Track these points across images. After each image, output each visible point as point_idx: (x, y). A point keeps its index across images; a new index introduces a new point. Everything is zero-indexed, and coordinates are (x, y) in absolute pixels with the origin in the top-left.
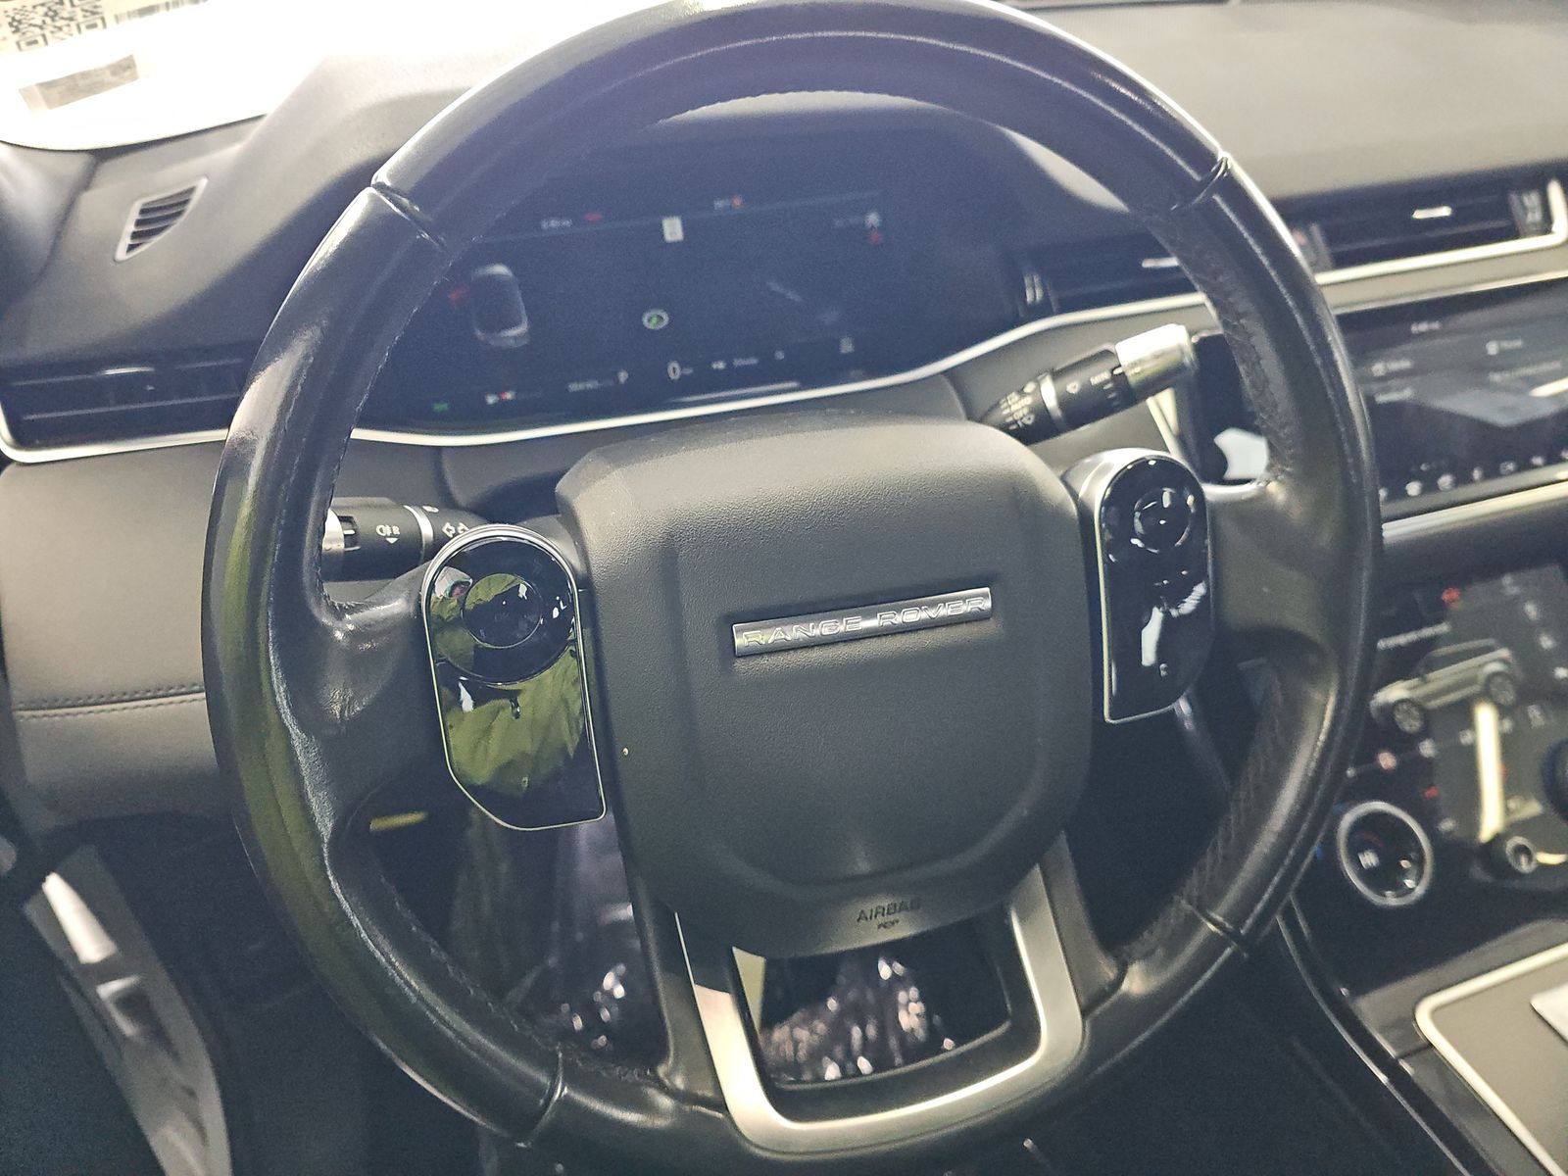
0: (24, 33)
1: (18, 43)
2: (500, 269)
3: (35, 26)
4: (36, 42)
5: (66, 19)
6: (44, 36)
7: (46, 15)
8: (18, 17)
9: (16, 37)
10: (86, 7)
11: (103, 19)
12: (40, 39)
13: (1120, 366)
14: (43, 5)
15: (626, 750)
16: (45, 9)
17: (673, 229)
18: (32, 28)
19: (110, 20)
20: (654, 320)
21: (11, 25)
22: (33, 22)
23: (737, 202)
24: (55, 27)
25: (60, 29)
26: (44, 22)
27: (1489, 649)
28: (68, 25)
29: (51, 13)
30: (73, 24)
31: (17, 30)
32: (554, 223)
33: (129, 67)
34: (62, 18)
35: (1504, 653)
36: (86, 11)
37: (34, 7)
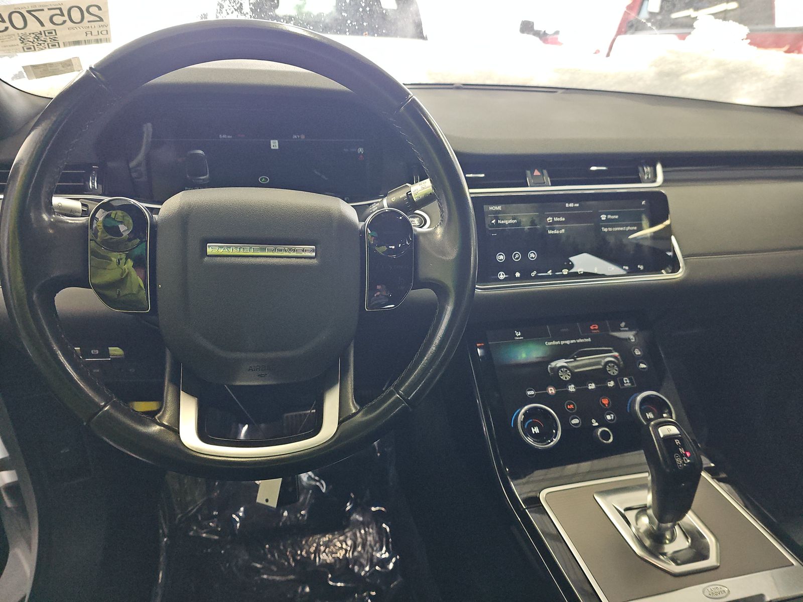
0: (26, 44)
1: (23, 47)
2: (201, 152)
3: (30, 42)
4: (30, 48)
5: (43, 41)
6: (34, 46)
7: (35, 38)
8: (23, 37)
9: (22, 45)
10: (51, 37)
11: (58, 43)
12: (32, 47)
13: (410, 191)
14: (33, 34)
15: (160, 286)
16: (34, 35)
17: (275, 144)
18: (29, 43)
19: (61, 44)
20: (263, 180)
21: (20, 40)
22: (29, 40)
23: (303, 137)
24: (38, 43)
25: (41, 44)
26: (34, 41)
27: (610, 351)
28: (44, 44)
29: (37, 37)
30: (46, 43)
31: (23, 42)
32: (224, 136)
33: (70, 65)
34: (41, 40)
35: (616, 354)
36: (52, 39)
37: (30, 34)
